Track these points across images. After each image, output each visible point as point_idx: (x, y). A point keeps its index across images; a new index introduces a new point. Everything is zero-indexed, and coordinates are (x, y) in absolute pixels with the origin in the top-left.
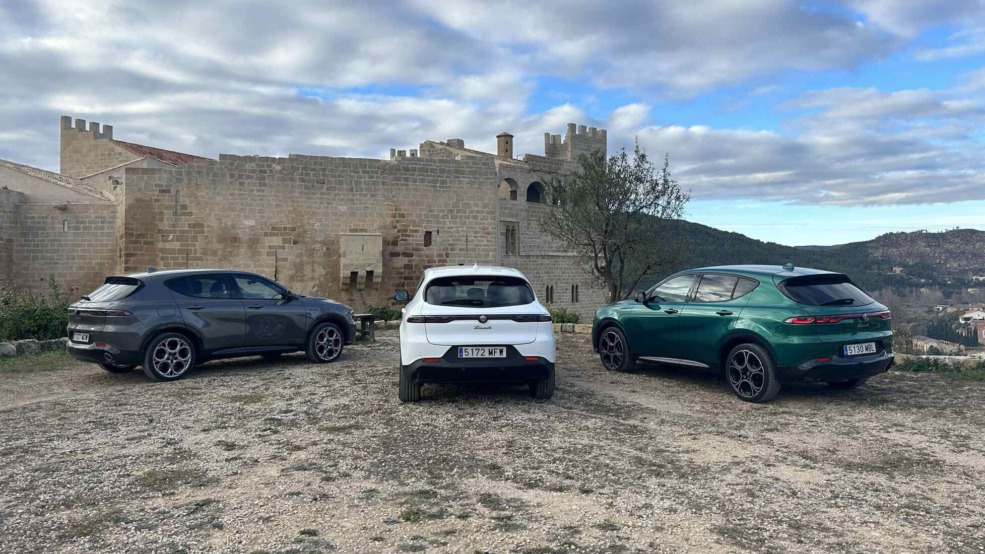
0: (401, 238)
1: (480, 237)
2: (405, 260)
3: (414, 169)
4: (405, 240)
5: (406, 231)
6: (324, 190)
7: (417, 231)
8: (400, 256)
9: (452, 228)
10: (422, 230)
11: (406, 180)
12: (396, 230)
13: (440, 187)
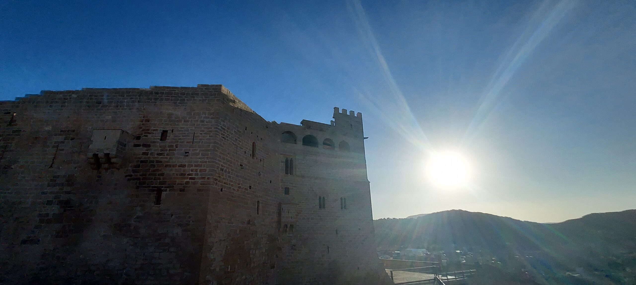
0: (143, 135)
1: (204, 134)
2: (144, 150)
3: (163, 93)
4: (147, 136)
5: (148, 130)
6: (99, 108)
7: (157, 130)
8: (140, 146)
9: (184, 128)
10: (160, 129)
11: (156, 99)
12: (141, 129)
13: (179, 103)
